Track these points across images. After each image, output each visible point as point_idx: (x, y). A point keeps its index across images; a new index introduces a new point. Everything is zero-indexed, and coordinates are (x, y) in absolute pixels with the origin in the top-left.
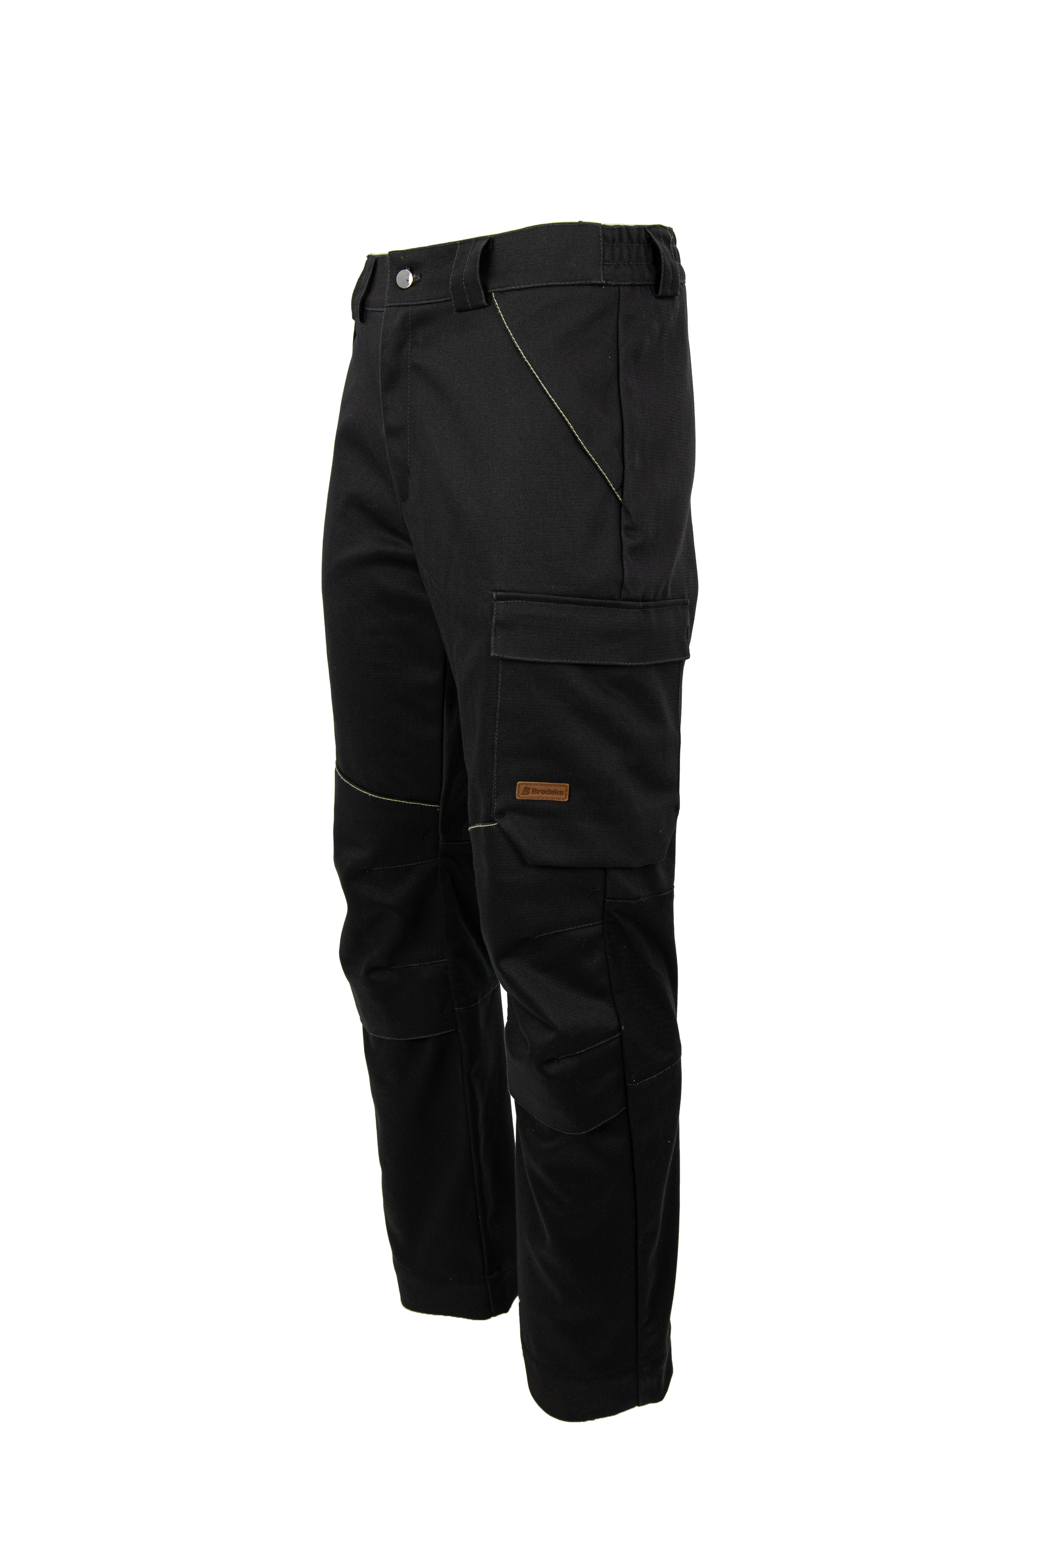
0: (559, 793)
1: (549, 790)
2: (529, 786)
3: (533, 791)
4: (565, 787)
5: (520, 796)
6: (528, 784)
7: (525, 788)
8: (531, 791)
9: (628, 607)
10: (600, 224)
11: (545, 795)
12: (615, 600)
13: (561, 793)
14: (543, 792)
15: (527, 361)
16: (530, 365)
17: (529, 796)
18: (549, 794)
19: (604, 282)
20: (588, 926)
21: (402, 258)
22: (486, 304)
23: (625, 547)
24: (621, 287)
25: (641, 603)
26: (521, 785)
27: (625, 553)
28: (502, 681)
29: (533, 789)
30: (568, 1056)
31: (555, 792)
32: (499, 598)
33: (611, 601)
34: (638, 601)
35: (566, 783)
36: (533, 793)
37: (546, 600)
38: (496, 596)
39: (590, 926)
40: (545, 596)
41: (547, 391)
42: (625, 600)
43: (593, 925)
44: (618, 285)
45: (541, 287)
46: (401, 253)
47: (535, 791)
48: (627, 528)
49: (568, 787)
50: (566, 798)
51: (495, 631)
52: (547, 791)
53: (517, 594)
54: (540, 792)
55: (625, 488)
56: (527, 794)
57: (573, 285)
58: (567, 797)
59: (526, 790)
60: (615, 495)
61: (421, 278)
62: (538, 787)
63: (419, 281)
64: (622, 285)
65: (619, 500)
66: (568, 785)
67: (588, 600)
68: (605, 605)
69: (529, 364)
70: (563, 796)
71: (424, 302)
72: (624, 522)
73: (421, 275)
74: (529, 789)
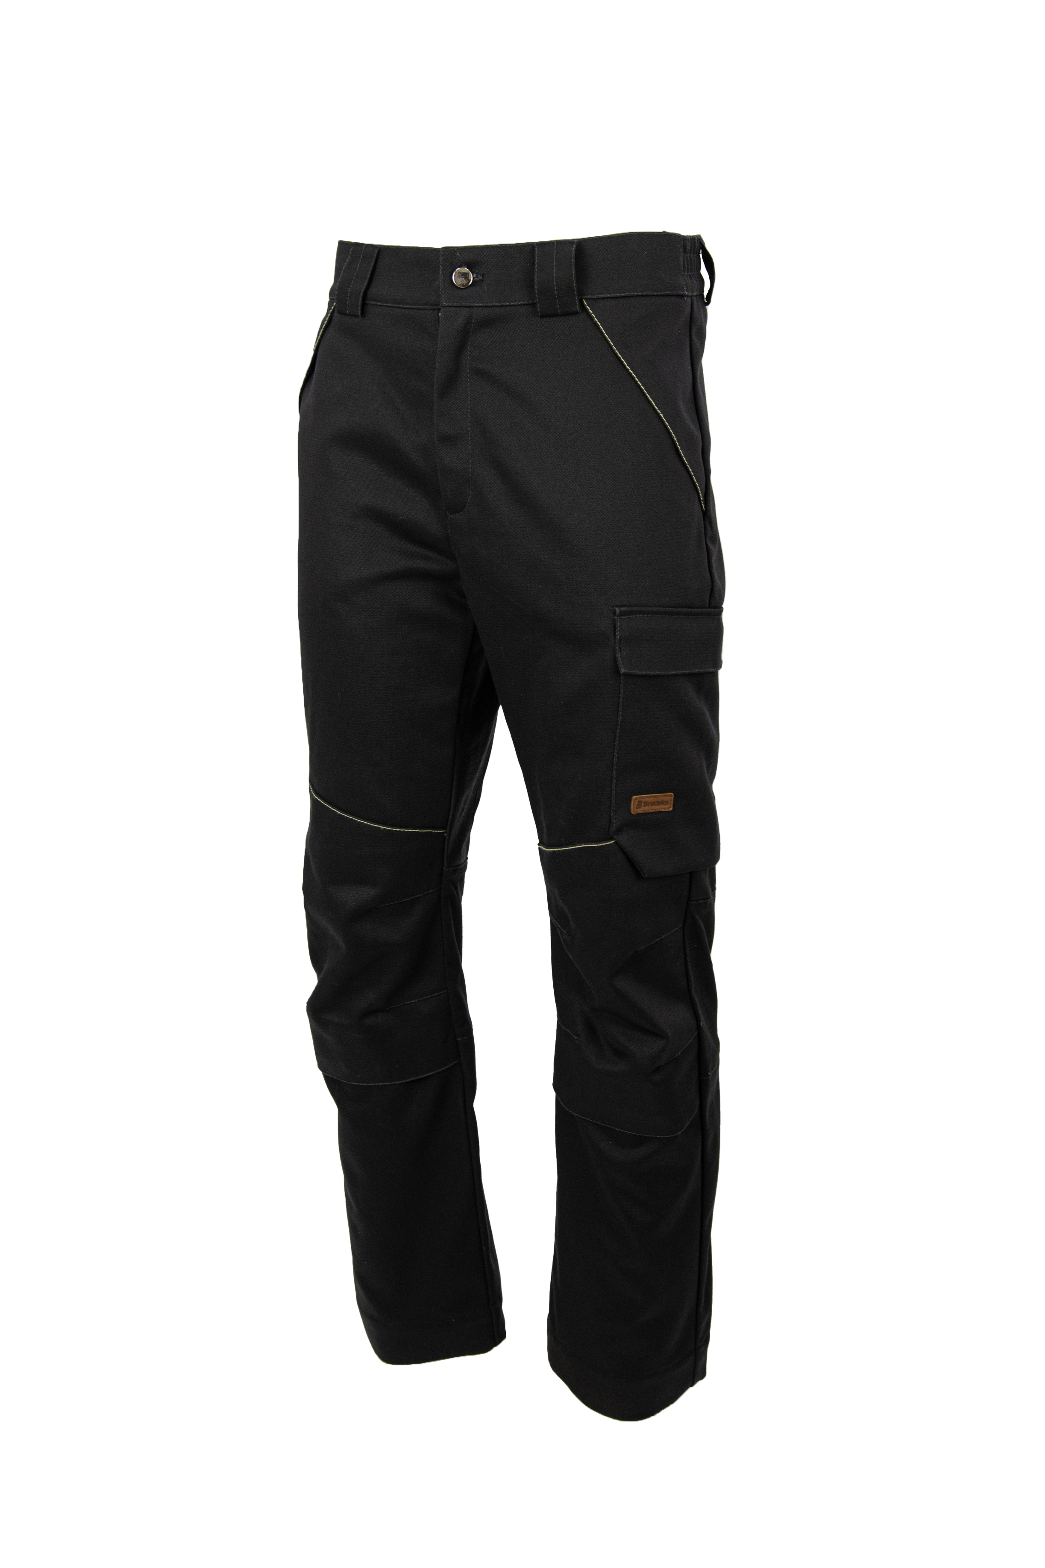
0: (665, 803)
1: (657, 801)
2: (641, 800)
3: (644, 804)
4: (669, 797)
5: (634, 810)
6: (641, 797)
7: (639, 802)
8: (643, 804)
9: (714, 615)
11: (654, 807)
12: (707, 608)
13: (667, 803)
14: (652, 804)
15: (632, 372)
16: (635, 376)
17: (641, 809)
18: (657, 805)
19: (686, 293)
21: (458, 254)
22: (579, 310)
24: (693, 297)
26: (635, 799)
28: (623, 697)
29: (645, 802)
31: (659, 803)
32: (622, 614)
33: (705, 610)
35: (670, 792)
36: (645, 806)
37: (665, 613)
38: (619, 612)
41: (653, 403)
45: (637, 296)
46: (457, 249)
47: (646, 804)
49: (673, 796)
50: (670, 807)
51: (620, 648)
52: (655, 803)
53: (639, 608)
54: (650, 804)
56: (640, 808)
57: (662, 296)
58: (672, 806)
59: (639, 806)
60: (701, 505)
61: (483, 278)
62: (648, 800)
63: (482, 281)
64: (693, 295)
65: (703, 510)
66: (672, 794)
67: (691, 610)
68: (702, 614)
69: (633, 374)
70: (668, 806)
71: (494, 304)
73: (483, 275)
74: (642, 802)
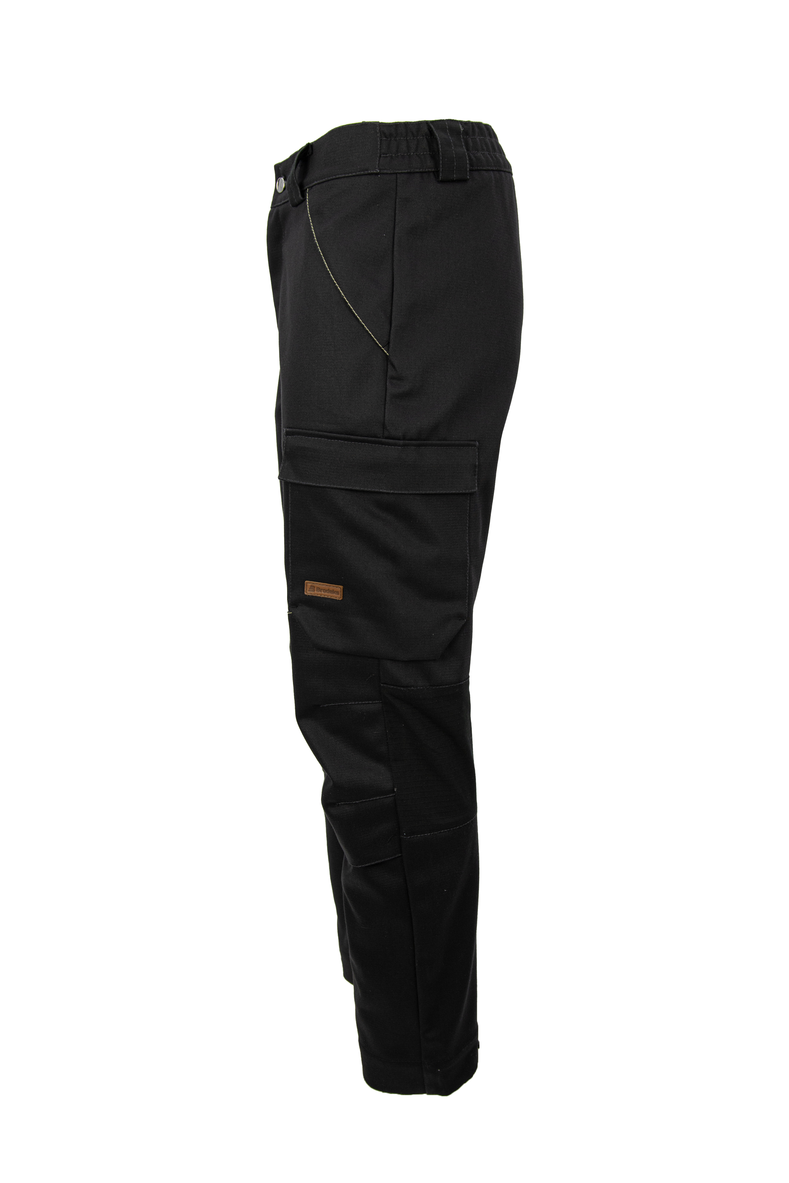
0: (336, 593)
1: (329, 590)
2: (314, 585)
3: (317, 589)
4: (339, 588)
5: (308, 592)
6: (313, 583)
7: (311, 586)
8: (316, 589)
9: (389, 444)
10: (378, 122)
11: (325, 593)
12: (377, 437)
13: (337, 593)
14: (324, 591)
15: (316, 241)
16: (318, 245)
17: (315, 593)
18: (328, 592)
19: (379, 171)
20: (368, 703)
22: (302, 199)
23: (388, 394)
24: (398, 176)
25: (401, 442)
26: (308, 584)
27: (388, 399)
28: (291, 500)
29: (317, 588)
30: (346, 804)
31: (333, 592)
32: (288, 434)
33: (373, 439)
34: (399, 439)
36: (317, 591)
38: (286, 432)
39: (370, 703)
40: (317, 432)
41: (326, 265)
42: (386, 438)
43: (373, 703)
44: (396, 174)
45: (332, 179)
47: (319, 589)
48: (393, 378)
50: (341, 597)
51: (285, 460)
52: (327, 590)
55: (391, 344)
56: (311, 591)
57: (354, 176)
60: (383, 350)
62: (320, 586)
64: (399, 173)
65: (387, 355)
66: (342, 587)
67: (352, 437)
68: (368, 442)
69: (317, 243)
70: (338, 596)
72: (391, 372)
74: (314, 587)
